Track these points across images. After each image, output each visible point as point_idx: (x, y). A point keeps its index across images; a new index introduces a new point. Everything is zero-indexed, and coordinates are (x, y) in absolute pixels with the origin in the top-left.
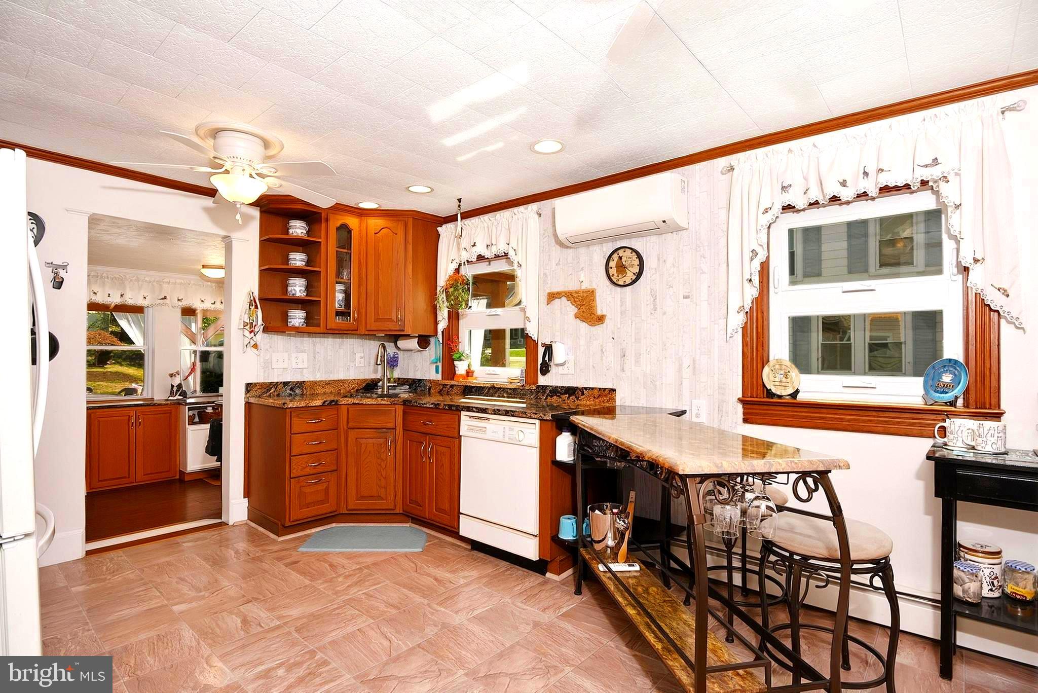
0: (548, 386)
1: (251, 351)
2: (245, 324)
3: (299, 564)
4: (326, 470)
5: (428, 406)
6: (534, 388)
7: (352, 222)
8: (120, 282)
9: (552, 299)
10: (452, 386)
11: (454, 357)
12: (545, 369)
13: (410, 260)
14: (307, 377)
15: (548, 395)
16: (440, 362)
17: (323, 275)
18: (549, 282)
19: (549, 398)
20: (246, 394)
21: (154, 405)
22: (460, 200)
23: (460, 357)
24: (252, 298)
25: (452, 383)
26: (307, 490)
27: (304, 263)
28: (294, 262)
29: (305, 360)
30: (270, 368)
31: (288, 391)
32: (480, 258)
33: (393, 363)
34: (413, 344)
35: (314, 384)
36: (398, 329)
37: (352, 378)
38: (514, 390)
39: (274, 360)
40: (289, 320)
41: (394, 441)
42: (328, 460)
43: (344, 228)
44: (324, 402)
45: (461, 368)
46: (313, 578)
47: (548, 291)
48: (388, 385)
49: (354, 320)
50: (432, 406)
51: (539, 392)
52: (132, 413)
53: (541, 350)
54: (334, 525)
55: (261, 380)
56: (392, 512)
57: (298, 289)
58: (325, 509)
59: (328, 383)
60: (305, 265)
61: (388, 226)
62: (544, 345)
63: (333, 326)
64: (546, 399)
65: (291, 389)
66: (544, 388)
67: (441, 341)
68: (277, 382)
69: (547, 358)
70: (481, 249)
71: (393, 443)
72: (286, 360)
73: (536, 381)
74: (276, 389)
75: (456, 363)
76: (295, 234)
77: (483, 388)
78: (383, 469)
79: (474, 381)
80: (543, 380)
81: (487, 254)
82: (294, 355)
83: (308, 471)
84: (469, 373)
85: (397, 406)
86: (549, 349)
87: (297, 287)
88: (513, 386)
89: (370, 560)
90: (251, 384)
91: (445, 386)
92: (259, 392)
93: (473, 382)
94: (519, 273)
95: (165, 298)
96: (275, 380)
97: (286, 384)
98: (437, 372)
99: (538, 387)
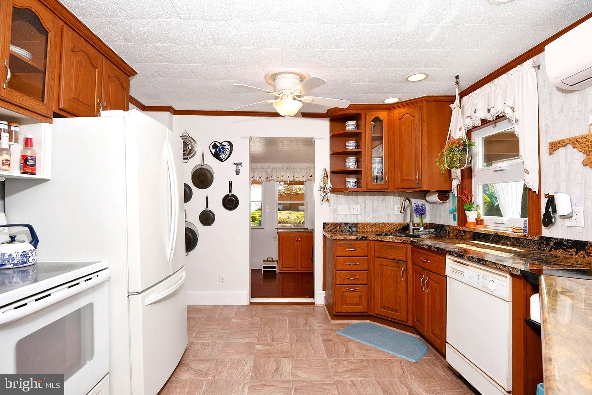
0: (552, 238)
1: (325, 203)
2: (321, 188)
3: (330, 342)
4: (360, 283)
5: (424, 246)
6: (536, 239)
7: (383, 115)
8: (293, 169)
9: (554, 148)
10: (464, 232)
11: (465, 208)
12: (548, 221)
13: (425, 134)
14: (360, 220)
15: (552, 247)
16: (456, 212)
17: (363, 153)
18: (551, 132)
19: (553, 250)
20: (323, 229)
21: (308, 232)
22: (457, 77)
23: (470, 208)
24: (325, 172)
25: (465, 229)
26: (347, 294)
27: (354, 148)
28: (349, 147)
29: (359, 210)
30: (337, 214)
31: (348, 229)
32: (484, 122)
33: (421, 212)
34: (435, 198)
35: (364, 225)
36: (417, 187)
37: (392, 222)
38: (517, 239)
39: (339, 209)
40: (346, 184)
41: (406, 270)
42: (361, 277)
43: (376, 120)
44: (358, 238)
45: (471, 216)
46: (330, 356)
47: (550, 141)
48: (413, 228)
49: (386, 181)
50: (427, 247)
51: (543, 243)
52: (296, 235)
53: (544, 201)
54: (368, 321)
55: (332, 221)
56: (405, 323)
57: (350, 164)
58: (359, 309)
59: (375, 225)
60: (355, 148)
61: (408, 112)
62: (547, 196)
63: (370, 187)
64: (550, 251)
65: (350, 228)
66: (548, 240)
67: (456, 195)
68: (341, 223)
69: (550, 210)
70: (482, 114)
71: (405, 272)
72: (347, 209)
73: (539, 232)
74: (340, 226)
75: (467, 213)
76: (348, 130)
77: (490, 235)
78: (399, 291)
79: (483, 229)
80: (546, 232)
81: (489, 117)
82: (351, 206)
83: (347, 282)
84: (479, 222)
85: (407, 245)
86: (551, 200)
87: (351, 163)
88: (516, 235)
89: (373, 356)
90: (326, 223)
91: (459, 231)
92: (330, 228)
93: (481, 229)
94: (517, 130)
95: (311, 176)
96: (340, 221)
97: (346, 224)
98: (455, 220)
99: (542, 238)
